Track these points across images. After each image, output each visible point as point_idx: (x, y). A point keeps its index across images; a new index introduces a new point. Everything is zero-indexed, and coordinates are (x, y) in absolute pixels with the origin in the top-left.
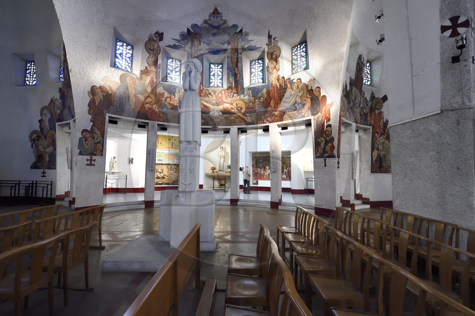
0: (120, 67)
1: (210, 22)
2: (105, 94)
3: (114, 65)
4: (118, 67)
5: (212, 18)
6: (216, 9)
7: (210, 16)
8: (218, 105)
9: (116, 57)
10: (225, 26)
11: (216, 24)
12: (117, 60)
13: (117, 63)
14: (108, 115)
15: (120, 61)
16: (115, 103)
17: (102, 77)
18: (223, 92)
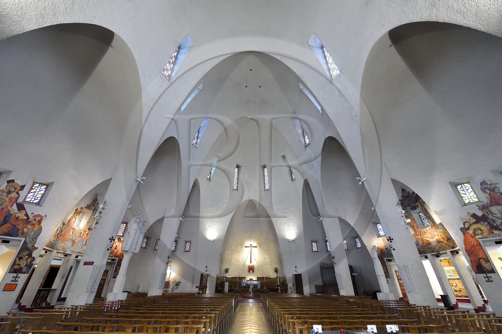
0: (382, 235)
1: (404, 196)
2: (380, 250)
3: (379, 236)
4: (381, 236)
5: (403, 193)
6: (402, 189)
7: (402, 193)
8: (433, 238)
9: (379, 232)
10: (410, 194)
11: (406, 195)
12: (379, 233)
13: (380, 234)
14: (385, 259)
15: (381, 233)
16: (386, 252)
17: (377, 243)
18: (430, 229)
